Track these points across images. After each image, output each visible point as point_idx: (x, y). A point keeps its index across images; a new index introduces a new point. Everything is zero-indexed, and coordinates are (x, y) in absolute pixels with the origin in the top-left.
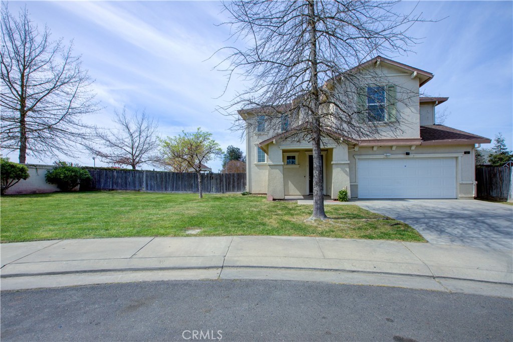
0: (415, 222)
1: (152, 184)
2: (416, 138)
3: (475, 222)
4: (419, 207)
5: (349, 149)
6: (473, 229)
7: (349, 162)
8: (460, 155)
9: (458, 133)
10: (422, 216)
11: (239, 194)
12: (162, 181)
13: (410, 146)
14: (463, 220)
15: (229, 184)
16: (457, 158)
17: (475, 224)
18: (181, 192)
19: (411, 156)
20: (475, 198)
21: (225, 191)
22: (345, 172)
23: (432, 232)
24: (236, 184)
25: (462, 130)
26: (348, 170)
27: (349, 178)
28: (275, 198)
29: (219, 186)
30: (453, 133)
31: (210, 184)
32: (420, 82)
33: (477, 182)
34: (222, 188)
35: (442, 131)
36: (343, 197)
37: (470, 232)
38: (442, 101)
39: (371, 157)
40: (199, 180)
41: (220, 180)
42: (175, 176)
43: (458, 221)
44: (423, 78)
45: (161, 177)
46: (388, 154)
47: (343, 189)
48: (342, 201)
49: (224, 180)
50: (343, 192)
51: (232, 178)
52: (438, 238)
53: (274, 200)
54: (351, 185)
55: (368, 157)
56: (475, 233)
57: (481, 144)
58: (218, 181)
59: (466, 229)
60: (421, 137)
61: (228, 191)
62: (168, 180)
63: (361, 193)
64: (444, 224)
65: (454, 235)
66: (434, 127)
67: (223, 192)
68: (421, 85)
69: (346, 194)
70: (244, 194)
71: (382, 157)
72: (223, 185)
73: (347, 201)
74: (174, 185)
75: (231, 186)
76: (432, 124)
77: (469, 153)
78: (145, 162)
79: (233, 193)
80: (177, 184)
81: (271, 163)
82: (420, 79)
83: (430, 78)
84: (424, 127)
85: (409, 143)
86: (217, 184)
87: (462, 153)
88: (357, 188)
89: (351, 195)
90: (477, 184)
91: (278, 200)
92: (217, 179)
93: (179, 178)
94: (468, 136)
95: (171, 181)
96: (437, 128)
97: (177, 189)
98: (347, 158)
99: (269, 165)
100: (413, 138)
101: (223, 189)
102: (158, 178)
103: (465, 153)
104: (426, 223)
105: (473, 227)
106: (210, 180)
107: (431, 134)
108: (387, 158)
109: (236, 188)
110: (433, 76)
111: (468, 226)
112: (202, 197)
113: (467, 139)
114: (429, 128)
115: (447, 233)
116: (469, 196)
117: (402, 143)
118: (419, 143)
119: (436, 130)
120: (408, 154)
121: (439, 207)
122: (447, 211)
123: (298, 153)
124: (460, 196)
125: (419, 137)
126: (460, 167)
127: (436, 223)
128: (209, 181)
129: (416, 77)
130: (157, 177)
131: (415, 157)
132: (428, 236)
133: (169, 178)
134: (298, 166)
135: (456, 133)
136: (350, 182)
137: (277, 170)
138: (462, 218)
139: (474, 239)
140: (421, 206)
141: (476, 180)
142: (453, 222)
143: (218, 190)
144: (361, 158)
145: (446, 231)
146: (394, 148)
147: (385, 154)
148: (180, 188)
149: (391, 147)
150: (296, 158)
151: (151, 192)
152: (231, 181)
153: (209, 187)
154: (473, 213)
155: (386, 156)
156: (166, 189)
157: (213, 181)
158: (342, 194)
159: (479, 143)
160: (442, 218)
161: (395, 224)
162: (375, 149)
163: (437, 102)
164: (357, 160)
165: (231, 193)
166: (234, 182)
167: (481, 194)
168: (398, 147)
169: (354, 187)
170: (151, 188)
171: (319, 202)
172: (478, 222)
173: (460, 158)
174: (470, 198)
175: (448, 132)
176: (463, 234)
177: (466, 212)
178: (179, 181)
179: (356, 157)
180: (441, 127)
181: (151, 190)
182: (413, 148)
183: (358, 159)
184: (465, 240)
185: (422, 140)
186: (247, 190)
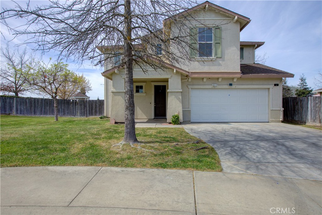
0: (223, 145)
1: (22, 108)
2: (237, 71)
3: (276, 144)
4: (235, 130)
5: (182, 79)
6: (272, 152)
7: (181, 91)
8: (271, 87)
9: (271, 69)
10: (232, 139)
11: (98, 117)
12: (31, 106)
13: (233, 79)
14: (266, 142)
15: (92, 109)
16: (269, 89)
17: (275, 146)
18: (48, 116)
19: (233, 87)
20: (282, 122)
21: (88, 115)
22: (178, 99)
23: (232, 157)
24: (98, 109)
25: (274, 68)
26: (181, 97)
27: (181, 105)
28: (117, 121)
29: (83, 111)
30: (267, 69)
31: (76, 109)
32: (240, 26)
33: (283, 109)
34: (86, 112)
35: (259, 68)
36: (176, 121)
37: (269, 156)
38: (260, 45)
39: (202, 87)
40: (55, 105)
41: (84, 105)
42: (44, 102)
43: (262, 144)
44: (243, 23)
45: (31, 103)
46: (215, 85)
47: (176, 114)
48: (175, 124)
49: (88, 106)
50: (176, 116)
51: (94, 104)
52: (234, 165)
53: (116, 123)
54: (183, 111)
55: (199, 87)
56: (272, 157)
57: (287, 78)
58: (83, 106)
59: (266, 152)
60: (241, 71)
61: (91, 115)
62: (36, 105)
63: (193, 118)
64: (248, 147)
65: (252, 160)
66: (253, 65)
67: (87, 116)
68: (241, 30)
69: (178, 118)
70: (101, 118)
71: (210, 87)
72: (87, 109)
73: (178, 124)
74: (42, 109)
75: (94, 111)
76: (253, 63)
77: (278, 85)
78: (27, 90)
79: (95, 117)
80: (45, 109)
81: (114, 90)
82: (241, 23)
83: (248, 23)
84: (246, 65)
85: (231, 76)
86: (81, 109)
87: (272, 85)
88: (190, 113)
89: (183, 120)
90: (284, 111)
91: (120, 123)
92: (81, 105)
93: (47, 103)
94: (278, 72)
95: (39, 106)
96: (256, 66)
97: (45, 113)
98: (180, 88)
99: (112, 92)
100: (234, 71)
101: (87, 114)
102: (28, 104)
103: (275, 85)
104: (232, 147)
105: (272, 150)
106: (75, 105)
107: (251, 70)
108: (214, 88)
109: (98, 113)
110: (250, 21)
111: (268, 149)
112: (57, 120)
113: (276, 74)
114: (249, 66)
115: (246, 157)
116: (278, 120)
117: (226, 76)
118: (239, 76)
119: (254, 67)
120: (231, 85)
121: (252, 129)
122: (256, 134)
123: (145, 83)
124: (271, 120)
125: (239, 71)
126: (271, 96)
127: (241, 146)
128: (74, 107)
129: (237, 21)
130: (26, 102)
131: (236, 87)
132: (227, 162)
133: (38, 104)
134: (145, 94)
135: (269, 70)
136: (183, 108)
137: (120, 97)
138: (266, 140)
139: (270, 165)
140: (237, 129)
141: (283, 107)
142: (257, 145)
143: (83, 114)
144: (193, 87)
145: (246, 156)
146: (220, 80)
147: (213, 85)
148: (48, 112)
149: (218, 79)
150: (144, 87)
151: (21, 115)
152: (94, 106)
153: (74, 112)
154: (277, 135)
155: (214, 86)
156: (35, 113)
157: (78, 107)
158: (174, 118)
159: (286, 77)
160: (249, 141)
161: (202, 148)
162: (205, 80)
163: (256, 46)
164: (190, 89)
165: (93, 117)
166: (96, 108)
167: (288, 119)
168: (223, 79)
169: (186, 113)
170: (20, 112)
171: (129, 127)
172: (278, 144)
173: (271, 89)
174: (278, 122)
175: (263, 68)
176: (262, 158)
177: (271, 134)
178: (47, 106)
179: (190, 87)
180: (259, 65)
181: (21, 114)
182: (235, 80)
183: (192, 88)
184: (260, 167)
185: (241, 73)
186: (105, 115)
